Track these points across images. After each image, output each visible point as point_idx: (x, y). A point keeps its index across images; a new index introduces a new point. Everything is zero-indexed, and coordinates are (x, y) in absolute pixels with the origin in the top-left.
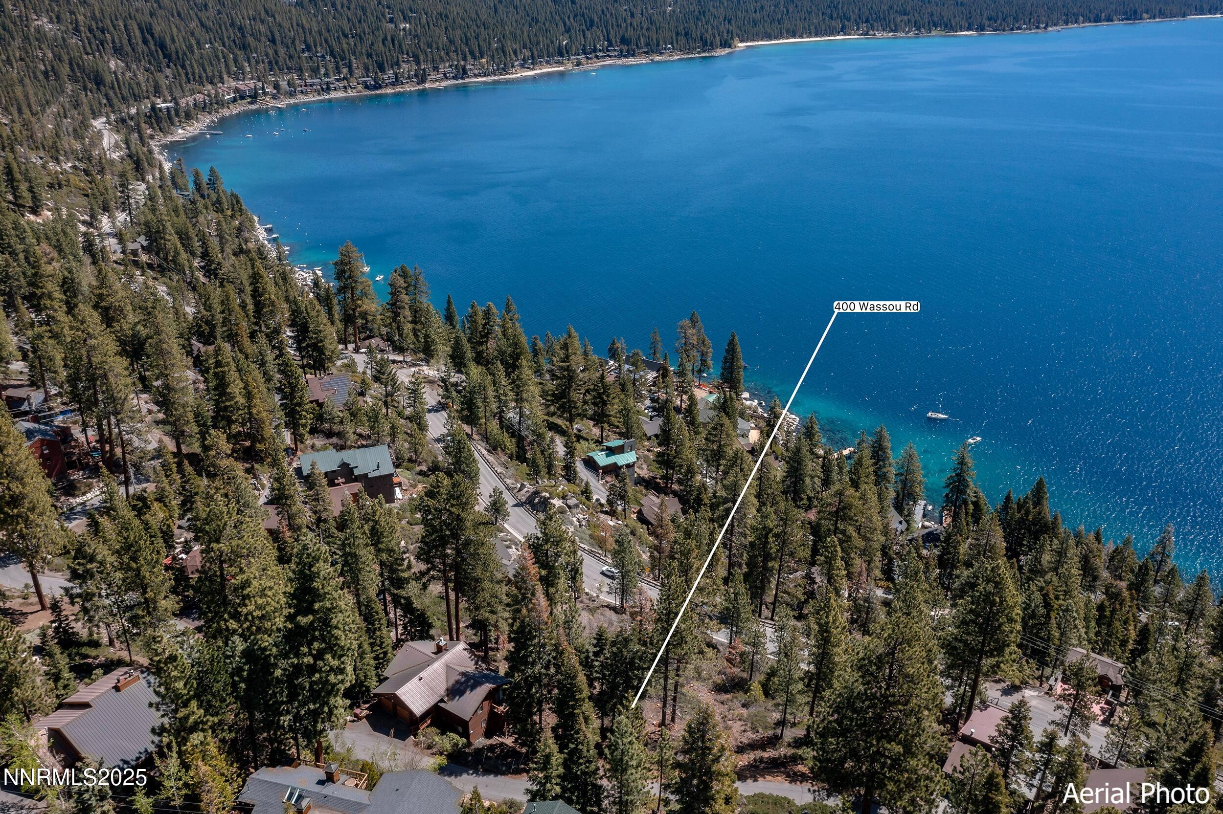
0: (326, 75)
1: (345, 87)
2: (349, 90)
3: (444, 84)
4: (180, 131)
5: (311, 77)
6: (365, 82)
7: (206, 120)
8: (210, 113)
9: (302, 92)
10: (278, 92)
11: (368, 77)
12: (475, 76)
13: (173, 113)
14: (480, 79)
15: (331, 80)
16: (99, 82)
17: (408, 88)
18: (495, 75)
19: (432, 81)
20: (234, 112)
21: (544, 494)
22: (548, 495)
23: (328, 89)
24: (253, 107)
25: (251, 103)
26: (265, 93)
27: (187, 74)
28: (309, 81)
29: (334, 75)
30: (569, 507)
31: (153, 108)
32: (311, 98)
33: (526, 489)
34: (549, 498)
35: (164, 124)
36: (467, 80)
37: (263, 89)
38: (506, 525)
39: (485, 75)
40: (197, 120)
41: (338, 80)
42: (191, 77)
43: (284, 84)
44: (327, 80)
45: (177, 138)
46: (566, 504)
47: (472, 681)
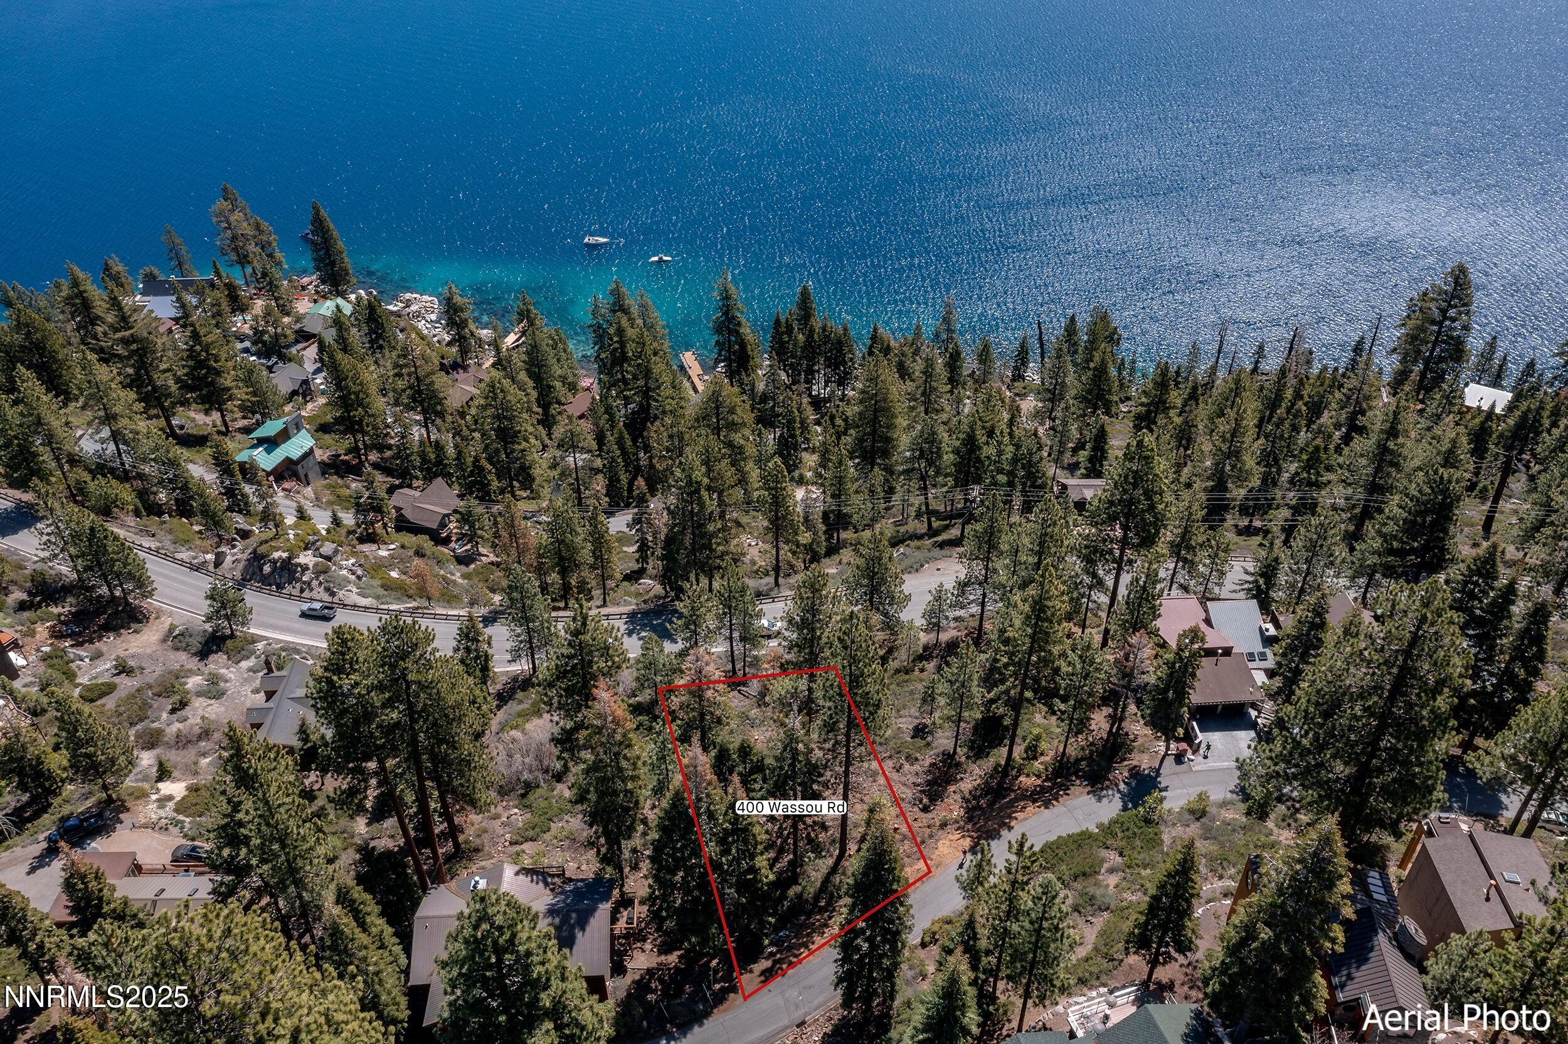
21: (276, 555)
22: (285, 555)
30: (328, 558)
33: (229, 559)
34: (290, 558)
38: (252, 631)
46: (321, 556)
47: (574, 915)
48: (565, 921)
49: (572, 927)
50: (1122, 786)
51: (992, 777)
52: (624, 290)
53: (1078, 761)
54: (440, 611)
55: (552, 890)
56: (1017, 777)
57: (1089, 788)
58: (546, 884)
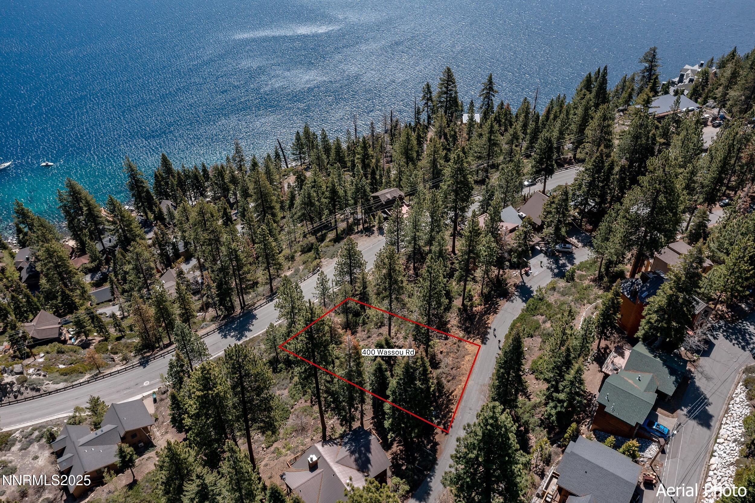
30: (21, 373)
47: (363, 449)
48: (360, 453)
49: (365, 454)
50: (516, 293)
51: (461, 314)
52: (72, 182)
53: (489, 292)
54: (108, 372)
55: (340, 445)
56: (472, 309)
57: (505, 300)
58: (336, 444)
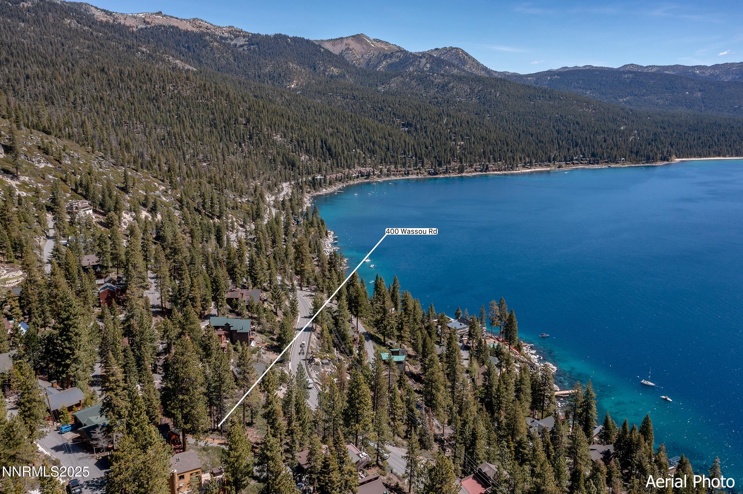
0: (410, 167)
1: (418, 173)
2: (419, 175)
3: (474, 174)
4: (324, 190)
5: (401, 167)
6: (429, 171)
7: (340, 185)
8: (343, 182)
9: (394, 175)
10: (381, 174)
11: (432, 168)
12: (493, 170)
13: (322, 181)
14: (496, 173)
15: (412, 169)
16: (293, 165)
17: (452, 175)
18: (505, 170)
19: (467, 172)
20: (356, 183)
23: (408, 174)
24: (367, 181)
25: (365, 179)
26: (374, 174)
27: (337, 163)
28: (399, 169)
29: (414, 166)
31: (313, 179)
32: (398, 178)
35: (317, 187)
36: (488, 173)
37: (373, 172)
39: (499, 170)
40: (335, 186)
41: (415, 170)
42: (339, 165)
43: (385, 170)
44: (409, 169)
45: (321, 194)
